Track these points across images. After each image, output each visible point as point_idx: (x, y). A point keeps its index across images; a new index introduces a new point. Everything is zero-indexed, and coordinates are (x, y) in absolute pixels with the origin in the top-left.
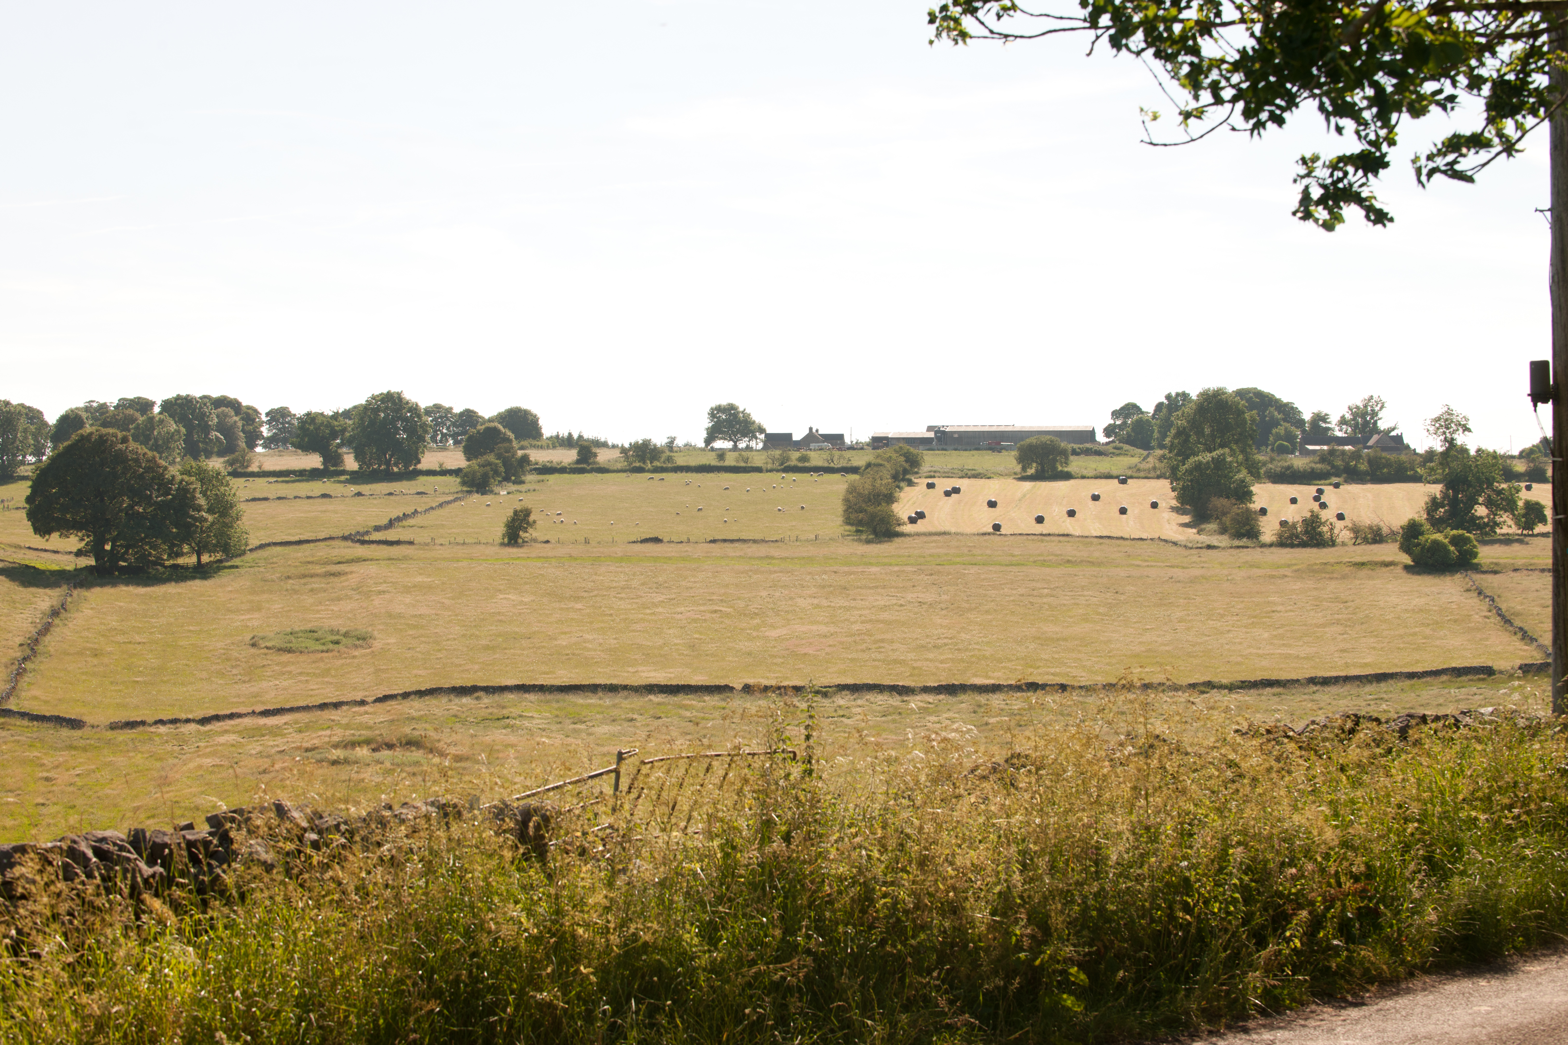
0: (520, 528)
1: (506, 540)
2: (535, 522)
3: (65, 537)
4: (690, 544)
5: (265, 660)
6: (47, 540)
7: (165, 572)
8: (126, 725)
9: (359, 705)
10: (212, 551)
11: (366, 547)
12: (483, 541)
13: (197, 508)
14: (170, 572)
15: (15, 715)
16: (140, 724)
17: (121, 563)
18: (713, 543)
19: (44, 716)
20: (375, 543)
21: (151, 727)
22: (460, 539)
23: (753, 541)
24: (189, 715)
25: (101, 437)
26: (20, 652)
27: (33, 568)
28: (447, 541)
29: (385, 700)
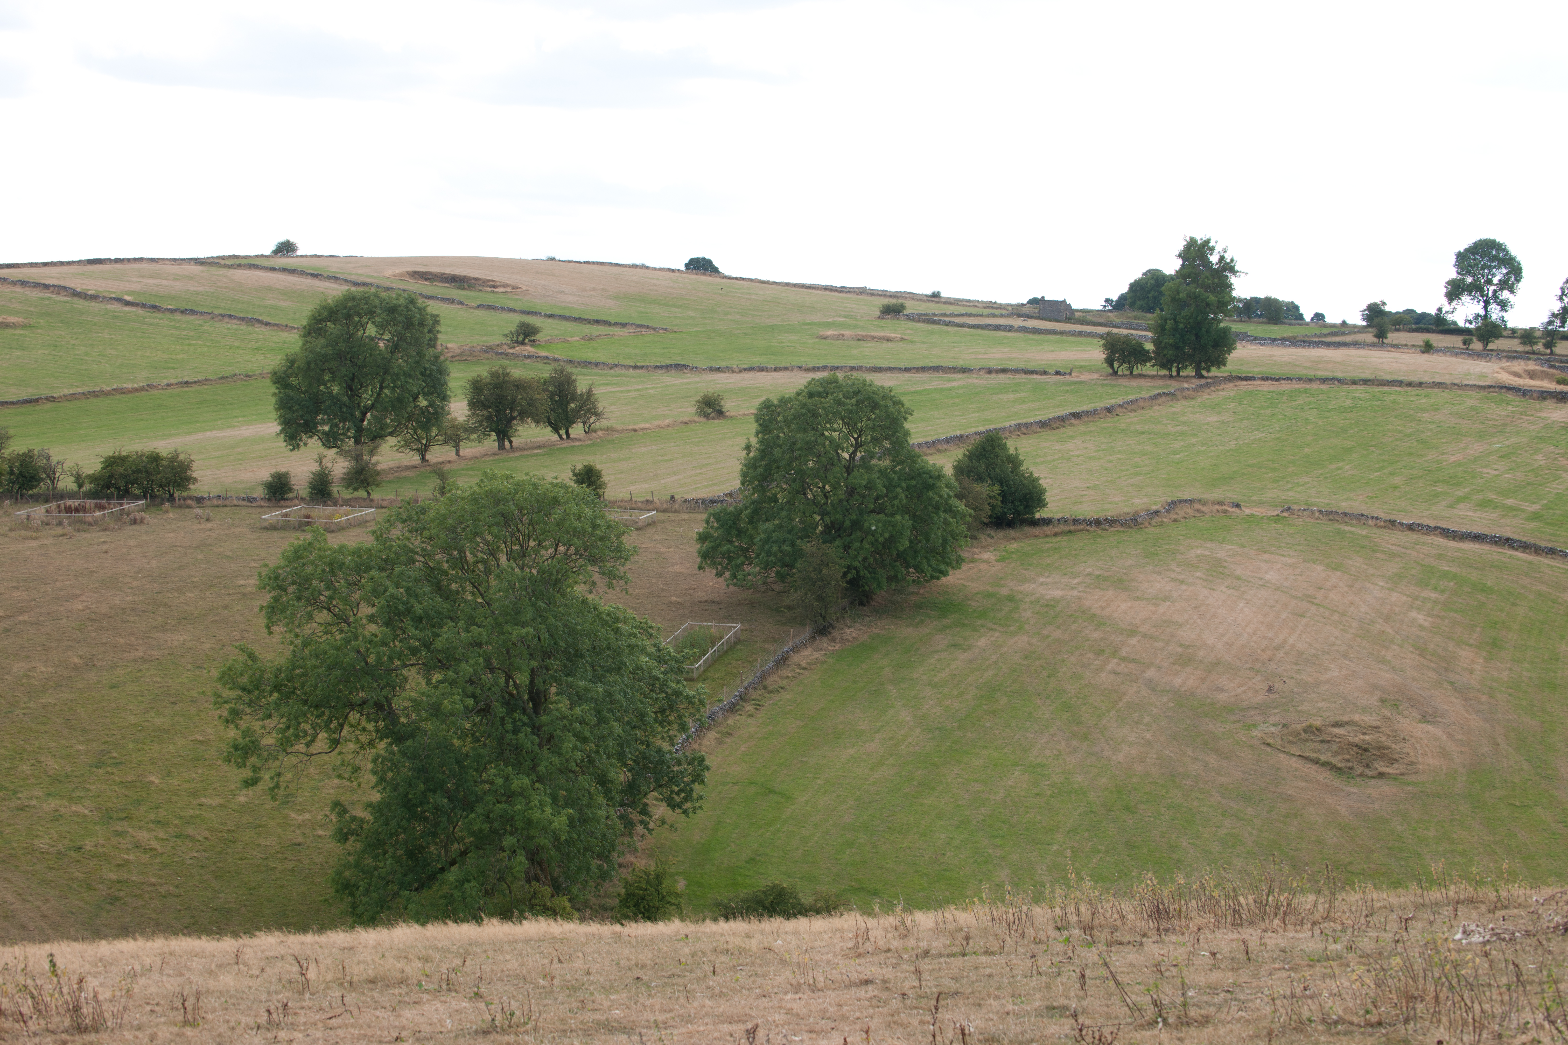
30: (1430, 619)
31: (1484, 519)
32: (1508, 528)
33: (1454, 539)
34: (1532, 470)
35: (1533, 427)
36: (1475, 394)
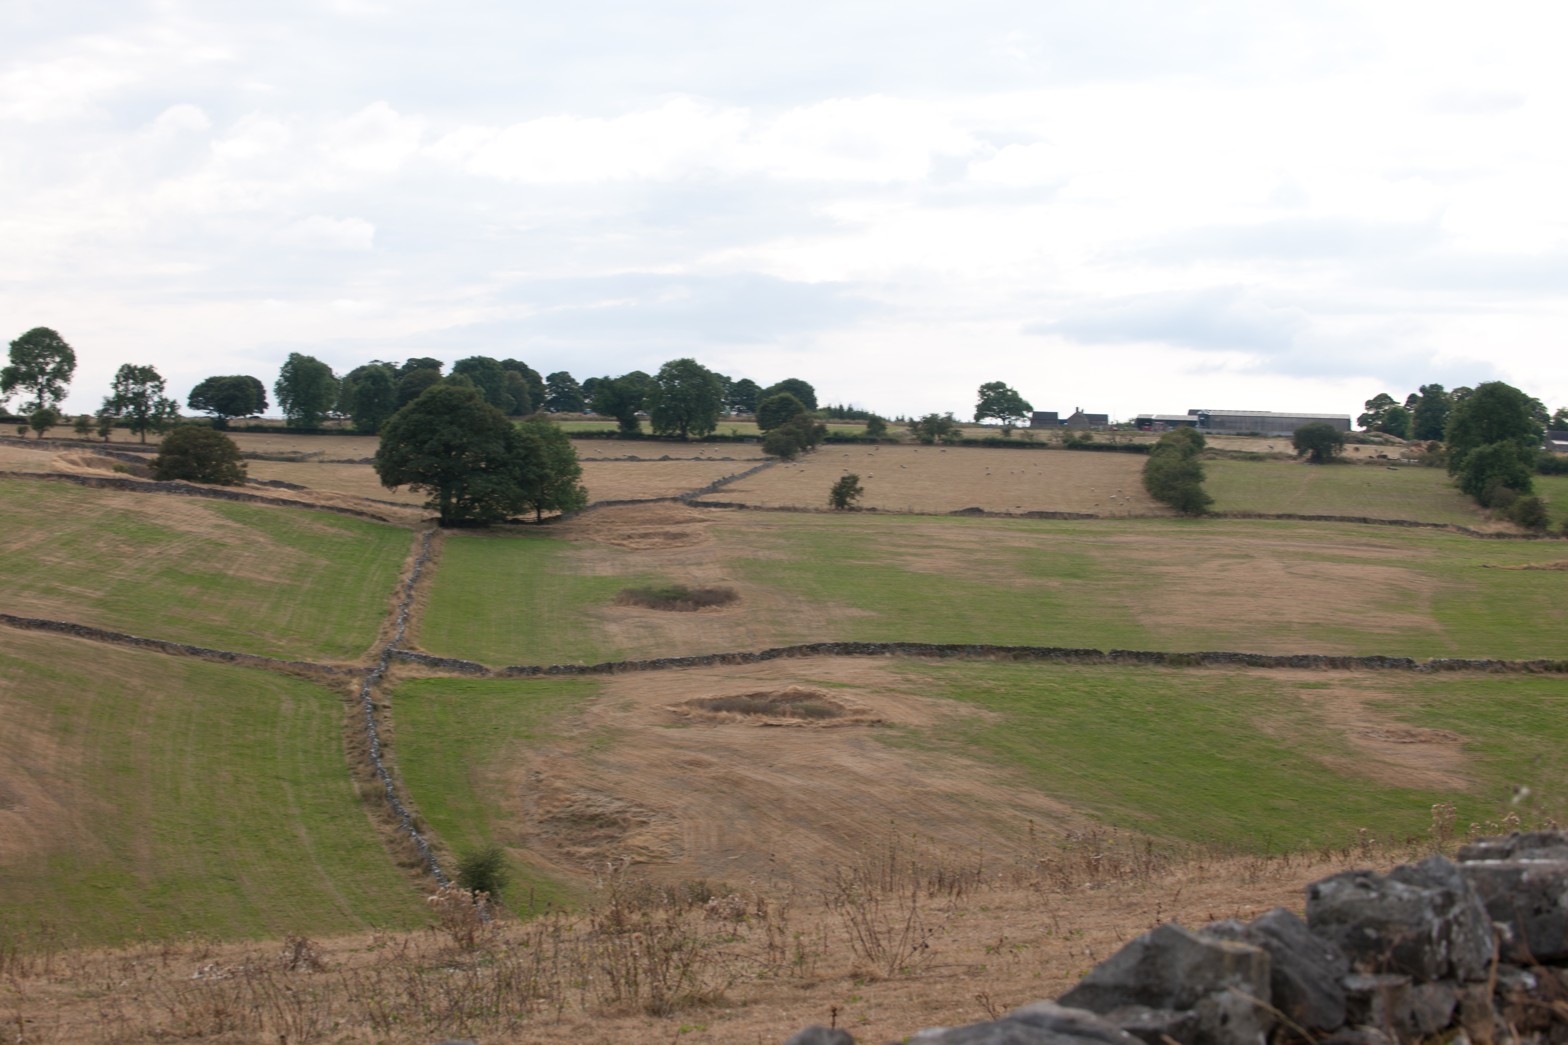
0: (847, 494)
1: (833, 506)
2: (862, 489)
3: (414, 490)
4: (1009, 515)
5: (635, 614)
6: (394, 492)
7: (508, 526)
8: (522, 670)
9: (747, 658)
10: (550, 508)
11: (699, 508)
12: (811, 507)
13: (541, 465)
14: (513, 526)
15: (413, 658)
16: (536, 670)
17: (467, 517)
18: (1031, 515)
19: (441, 660)
20: (707, 505)
21: (545, 673)
22: (789, 504)
23: (1069, 514)
24: (581, 663)
25: (451, 394)
26: (399, 598)
27: (381, 519)
28: (776, 505)
29: (771, 654)
31: (49, 607)
32: (74, 615)
34: (94, 557)
35: (93, 515)
36: (34, 482)
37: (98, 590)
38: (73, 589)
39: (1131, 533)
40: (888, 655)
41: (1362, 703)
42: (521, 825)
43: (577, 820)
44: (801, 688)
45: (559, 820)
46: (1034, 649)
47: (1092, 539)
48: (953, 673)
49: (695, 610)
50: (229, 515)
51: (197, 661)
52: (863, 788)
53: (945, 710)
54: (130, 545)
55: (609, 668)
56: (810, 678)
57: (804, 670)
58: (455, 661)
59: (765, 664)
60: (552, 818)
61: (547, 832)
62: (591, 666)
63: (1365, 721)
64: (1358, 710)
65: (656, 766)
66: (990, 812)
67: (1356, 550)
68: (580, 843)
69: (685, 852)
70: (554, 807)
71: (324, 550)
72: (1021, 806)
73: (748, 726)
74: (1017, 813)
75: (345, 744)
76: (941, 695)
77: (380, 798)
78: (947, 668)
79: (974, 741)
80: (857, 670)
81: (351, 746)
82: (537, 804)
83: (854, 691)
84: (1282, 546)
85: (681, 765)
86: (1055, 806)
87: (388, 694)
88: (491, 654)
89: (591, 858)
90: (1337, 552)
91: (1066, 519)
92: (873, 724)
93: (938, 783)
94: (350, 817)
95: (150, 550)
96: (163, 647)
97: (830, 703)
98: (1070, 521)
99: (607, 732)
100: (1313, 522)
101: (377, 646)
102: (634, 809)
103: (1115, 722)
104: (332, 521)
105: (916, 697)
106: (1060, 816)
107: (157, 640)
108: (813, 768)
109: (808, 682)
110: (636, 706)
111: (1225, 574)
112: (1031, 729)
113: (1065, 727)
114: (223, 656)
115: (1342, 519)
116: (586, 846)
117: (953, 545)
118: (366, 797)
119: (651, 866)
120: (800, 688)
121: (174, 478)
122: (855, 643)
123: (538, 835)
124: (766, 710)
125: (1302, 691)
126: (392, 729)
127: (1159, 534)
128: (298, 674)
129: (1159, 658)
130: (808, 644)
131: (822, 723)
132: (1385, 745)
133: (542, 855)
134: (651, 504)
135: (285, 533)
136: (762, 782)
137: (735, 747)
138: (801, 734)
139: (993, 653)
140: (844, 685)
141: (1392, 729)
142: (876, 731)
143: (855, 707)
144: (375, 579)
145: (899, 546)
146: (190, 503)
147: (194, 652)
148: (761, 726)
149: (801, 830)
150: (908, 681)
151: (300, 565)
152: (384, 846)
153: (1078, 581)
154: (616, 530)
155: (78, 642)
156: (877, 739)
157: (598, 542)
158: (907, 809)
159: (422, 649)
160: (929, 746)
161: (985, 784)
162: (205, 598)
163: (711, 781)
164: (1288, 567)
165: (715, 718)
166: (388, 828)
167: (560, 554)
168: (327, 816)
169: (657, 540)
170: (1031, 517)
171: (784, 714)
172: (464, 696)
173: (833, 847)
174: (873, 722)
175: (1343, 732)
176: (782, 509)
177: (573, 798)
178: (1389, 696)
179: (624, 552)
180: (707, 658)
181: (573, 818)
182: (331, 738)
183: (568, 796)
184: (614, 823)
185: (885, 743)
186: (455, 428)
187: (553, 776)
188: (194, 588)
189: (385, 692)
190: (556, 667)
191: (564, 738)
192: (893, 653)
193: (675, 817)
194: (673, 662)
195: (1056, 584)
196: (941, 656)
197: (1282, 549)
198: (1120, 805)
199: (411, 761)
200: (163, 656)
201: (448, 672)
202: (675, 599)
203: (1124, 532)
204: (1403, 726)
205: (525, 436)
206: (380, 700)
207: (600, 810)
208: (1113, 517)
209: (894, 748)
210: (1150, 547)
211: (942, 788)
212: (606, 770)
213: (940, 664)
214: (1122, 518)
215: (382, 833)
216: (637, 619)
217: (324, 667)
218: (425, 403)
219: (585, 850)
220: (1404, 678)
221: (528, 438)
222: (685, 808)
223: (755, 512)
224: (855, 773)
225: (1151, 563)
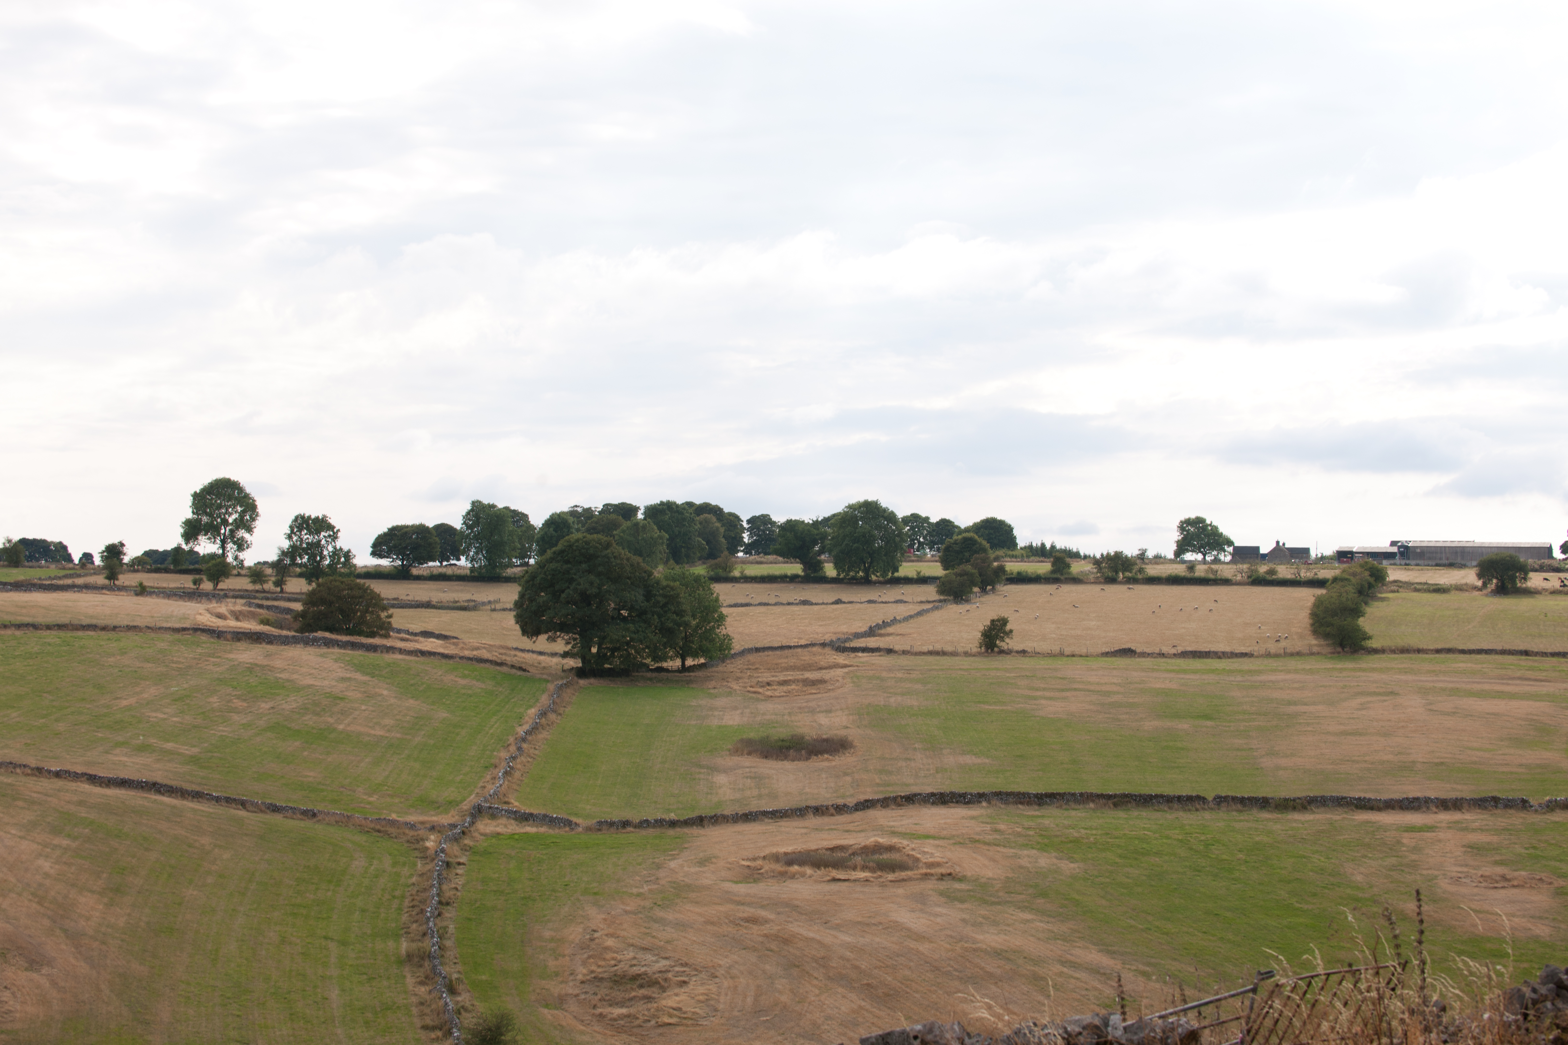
0: (997, 637)
1: (982, 649)
2: (1011, 631)
3: (552, 639)
4: (1162, 655)
5: (747, 764)
6: (534, 642)
7: (649, 675)
8: (611, 824)
9: (840, 809)
10: (695, 655)
11: (846, 653)
12: (960, 650)
13: (680, 613)
14: (655, 675)
15: (503, 812)
16: (625, 824)
17: (607, 666)
18: (1184, 654)
19: (531, 815)
20: (855, 650)
21: (635, 827)
22: (938, 647)
23: (1223, 653)
24: (673, 816)
25: (587, 543)
26: (509, 751)
27: (521, 669)
28: (925, 649)
29: (865, 805)
30: (57, 866)
31: (137, 764)
32: (160, 773)
33: (101, 786)
34: (203, 713)
35: (218, 669)
36: (168, 636)
37: (195, 746)
38: (169, 746)
39: (1281, 671)
40: (984, 804)
41: (1464, 846)
42: (563, 986)
43: (620, 980)
44: (883, 840)
45: (602, 979)
46: (1135, 795)
47: (1239, 678)
48: (1046, 822)
49: (807, 759)
50: (360, 668)
51: (277, 818)
52: (913, 944)
53: (1024, 862)
54: (245, 700)
55: (700, 821)
56: (896, 829)
57: (894, 821)
58: (545, 816)
59: (858, 815)
60: (595, 978)
61: (586, 993)
62: (682, 819)
63: (1462, 866)
64: (1459, 853)
65: (713, 923)
66: (1036, 969)
67: (1508, 684)
68: (617, 1004)
69: (719, 1014)
70: (599, 966)
71: (448, 702)
72: (1071, 962)
73: (816, 881)
74: (1065, 970)
75: (407, 902)
76: (1025, 846)
77: (423, 959)
78: (1043, 816)
79: (1044, 894)
80: (948, 821)
81: (411, 905)
82: (584, 963)
83: (937, 842)
84: (1433, 681)
85: (737, 922)
86: (1105, 961)
87: (466, 850)
88: (588, 807)
89: (622, 1019)
90: (1487, 687)
91: (1220, 658)
92: (942, 877)
93: (991, 938)
94: (389, 978)
95: (263, 705)
96: (243, 804)
97: (908, 855)
98: (1223, 660)
99: (675, 888)
100: (1473, 656)
101: (472, 800)
102: (677, 969)
103: (1199, 871)
104: (466, 672)
105: (998, 849)
106: (1108, 972)
107: (237, 797)
108: (868, 925)
109: (894, 833)
110: (714, 860)
111: (1364, 712)
112: (1108, 880)
113: (1144, 878)
114: (305, 813)
115: (1503, 652)
116: (622, 1007)
117: (1092, 688)
118: (409, 956)
119: (679, 1028)
120: (881, 840)
121: (316, 631)
122: (951, 793)
123: (577, 995)
124: (837, 865)
125: (1406, 834)
126: (459, 888)
127: (1311, 672)
128: (379, 831)
129: (1264, 803)
130: (903, 794)
131: (891, 876)
132: (1476, 890)
133: (575, 1017)
134: (799, 650)
135: (412, 685)
136: (812, 939)
137: (796, 903)
138: (866, 889)
139: (1093, 801)
140: (927, 837)
141: (1487, 874)
142: (943, 885)
143: (931, 860)
144: (491, 731)
145: (1037, 690)
146: (322, 656)
147: (275, 809)
148: (829, 881)
149: (840, 990)
150: (996, 831)
151: (417, 718)
152: (413, 1008)
153: (1209, 723)
154: (758, 677)
155: (155, 800)
156: (942, 894)
157: (735, 690)
158: (952, 967)
159: (516, 804)
160: (993, 899)
161: (1039, 939)
162: (306, 753)
163: (761, 939)
164: (1431, 704)
165: (786, 872)
166: (423, 990)
167: (694, 703)
168: (365, 977)
169: (793, 687)
170: (1184, 657)
171: (854, 868)
172: (544, 852)
173: (868, 1007)
174: (942, 875)
175: (1436, 877)
176: (930, 653)
177: (619, 957)
178: (1495, 839)
179: (758, 700)
180: (800, 810)
181: (616, 978)
182: (394, 897)
183: (616, 955)
184: (653, 983)
185: (948, 897)
186: (592, 577)
187: (607, 935)
188: (297, 744)
189: (465, 849)
190: (647, 820)
191: (631, 895)
192: (989, 802)
193: (716, 977)
194: (765, 814)
195: (1186, 726)
196: (1039, 805)
197: (1431, 685)
198: (1175, 959)
199: (470, 919)
200: (242, 813)
201: (537, 827)
202: (788, 748)
203: (1274, 671)
204: (1500, 870)
205: (665, 583)
206: (456, 857)
207: (643, 969)
208: (1268, 655)
209: (956, 903)
210: (1296, 685)
211: (993, 944)
212: (661, 928)
213: (1037, 813)
214: (1277, 656)
215: (416, 995)
216: (748, 770)
217: (406, 824)
218: (562, 552)
219: (618, 1011)
220: (1516, 818)
221: (668, 586)
222: (730, 967)
223: (902, 657)
224: (909, 930)
225: (1290, 703)
